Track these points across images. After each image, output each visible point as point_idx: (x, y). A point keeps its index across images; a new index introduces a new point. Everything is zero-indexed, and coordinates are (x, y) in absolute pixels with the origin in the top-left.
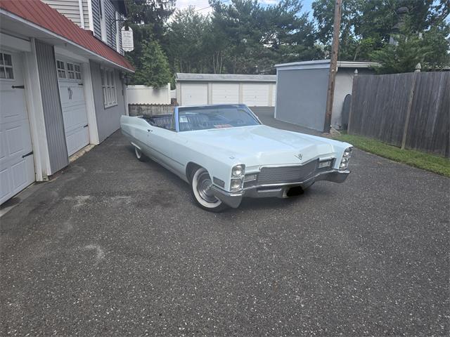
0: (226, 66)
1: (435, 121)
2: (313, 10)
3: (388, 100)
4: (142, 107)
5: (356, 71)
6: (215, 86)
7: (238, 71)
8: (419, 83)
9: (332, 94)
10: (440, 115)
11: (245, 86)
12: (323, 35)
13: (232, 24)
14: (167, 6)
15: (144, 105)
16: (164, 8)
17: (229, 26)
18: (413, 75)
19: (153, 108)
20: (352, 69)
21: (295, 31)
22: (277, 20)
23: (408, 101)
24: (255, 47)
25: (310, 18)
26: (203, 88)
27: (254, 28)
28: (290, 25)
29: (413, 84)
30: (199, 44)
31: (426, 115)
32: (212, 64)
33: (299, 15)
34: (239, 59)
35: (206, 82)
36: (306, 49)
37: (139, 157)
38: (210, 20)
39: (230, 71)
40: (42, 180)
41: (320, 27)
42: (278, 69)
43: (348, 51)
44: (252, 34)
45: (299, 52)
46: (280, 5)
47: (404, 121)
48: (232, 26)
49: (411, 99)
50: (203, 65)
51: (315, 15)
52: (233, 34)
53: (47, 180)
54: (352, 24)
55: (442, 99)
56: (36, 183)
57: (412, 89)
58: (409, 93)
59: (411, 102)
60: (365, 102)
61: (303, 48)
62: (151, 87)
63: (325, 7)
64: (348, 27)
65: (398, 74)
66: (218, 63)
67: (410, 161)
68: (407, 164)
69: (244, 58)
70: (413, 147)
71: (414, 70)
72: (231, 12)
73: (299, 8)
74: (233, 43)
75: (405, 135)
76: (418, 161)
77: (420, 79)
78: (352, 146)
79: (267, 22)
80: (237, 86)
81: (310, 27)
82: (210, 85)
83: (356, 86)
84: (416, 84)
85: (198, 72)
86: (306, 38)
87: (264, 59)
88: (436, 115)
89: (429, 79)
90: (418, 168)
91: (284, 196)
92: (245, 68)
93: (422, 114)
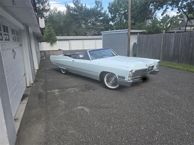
0: (75, 33)
1: (172, 51)
2: (108, 10)
3: (153, 44)
4: (46, 52)
5: (138, 34)
6: (72, 41)
7: (80, 35)
8: (165, 37)
9: (129, 43)
10: (174, 48)
11: (85, 41)
12: (113, 19)
13: (76, 15)
14: (47, 7)
15: (47, 51)
16: (45, 8)
17: (75, 16)
18: (162, 34)
19: (51, 52)
20: (137, 33)
21: (101, 18)
22: (94, 13)
23: (161, 44)
24: (86, 25)
25: (107, 12)
26: (67, 42)
27: (85, 17)
28: (99, 15)
29: (163, 37)
30: (62, 24)
31: (169, 48)
32: (68, 32)
33: (103, 11)
34: (80, 30)
35: (68, 40)
36: (107, 25)
37: (64, 73)
38: (65, 13)
39: (77, 35)
40: (29, 86)
41: (111, 16)
42: (102, 34)
43: (123, 26)
44: (84, 19)
45: (104, 26)
46: (95, 7)
47: (160, 51)
48: (76, 16)
49: (162, 43)
50: (65, 32)
51: (109, 11)
52: (76, 19)
53: (31, 85)
54: (123, 15)
55: (175, 42)
56: (27, 87)
57: (162, 40)
58: (161, 41)
59: (162, 44)
60: (143, 45)
61: (106, 24)
62: (49, 43)
63: (113, 8)
64: (122, 16)
65: (156, 34)
66: (71, 31)
67: (166, 66)
68: (166, 67)
69: (82, 29)
70: (164, 60)
71: (162, 33)
72: (75, 10)
73: (102, 8)
74: (77, 23)
75: (161, 56)
76: (170, 65)
77: (165, 36)
78: (159, 60)
79: (91, 14)
80: (81, 41)
81: (107, 16)
82: (70, 41)
83: (139, 39)
84: (164, 38)
85: (63, 36)
86: (106, 20)
87: (90, 29)
88: (173, 48)
89: (169, 36)
90: (170, 67)
91: (141, 81)
92: (83, 33)
93: (167, 49)
